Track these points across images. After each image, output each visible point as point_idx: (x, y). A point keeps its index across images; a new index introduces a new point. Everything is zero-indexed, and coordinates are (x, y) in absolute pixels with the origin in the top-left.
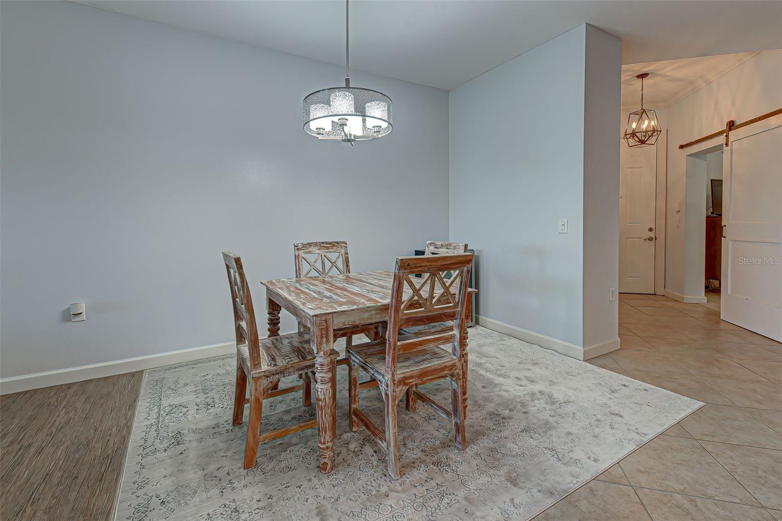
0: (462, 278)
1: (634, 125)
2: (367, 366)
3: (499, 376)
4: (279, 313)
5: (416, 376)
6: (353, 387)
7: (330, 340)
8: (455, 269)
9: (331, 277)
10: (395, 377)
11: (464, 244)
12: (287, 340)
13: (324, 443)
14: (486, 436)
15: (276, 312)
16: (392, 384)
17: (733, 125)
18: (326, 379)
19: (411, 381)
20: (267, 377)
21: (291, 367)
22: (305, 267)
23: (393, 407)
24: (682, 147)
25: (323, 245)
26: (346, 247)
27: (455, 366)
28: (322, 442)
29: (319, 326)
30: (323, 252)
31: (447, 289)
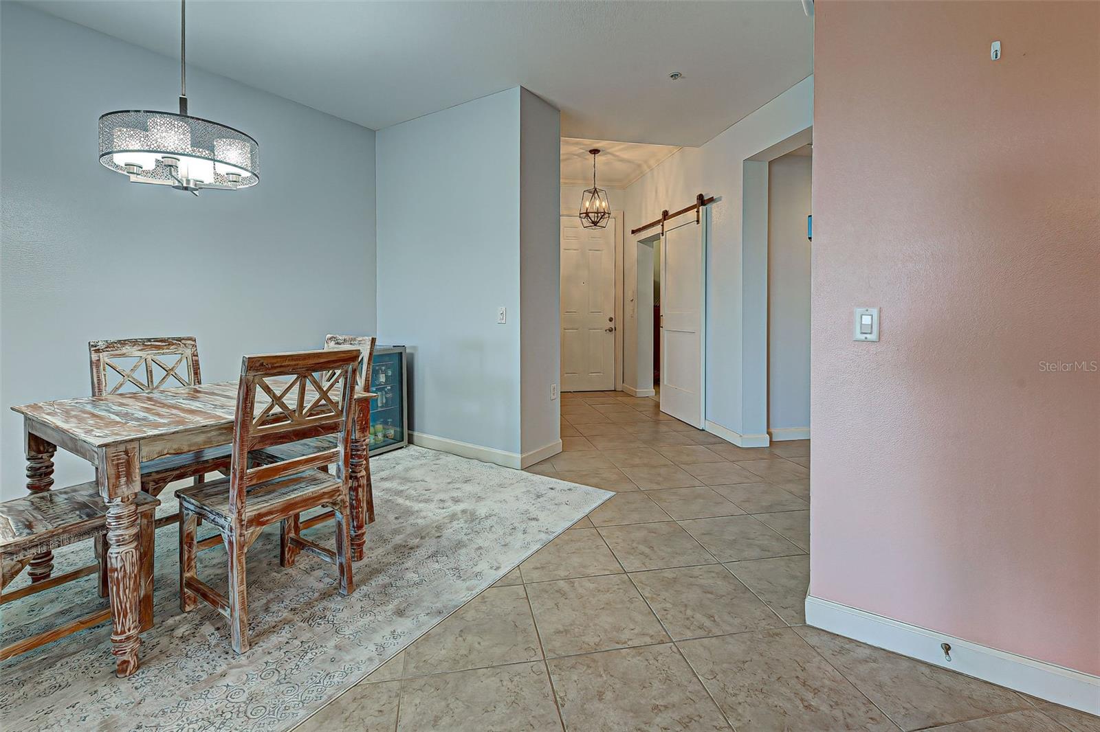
0: (346, 379)
1: (587, 204)
2: (205, 509)
3: (420, 502)
4: (52, 456)
5: (277, 511)
6: (186, 547)
7: (134, 479)
8: (338, 368)
9: (162, 392)
10: (243, 515)
11: (371, 338)
12: (65, 496)
13: (123, 632)
14: (383, 573)
15: (45, 456)
16: (238, 526)
17: (667, 215)
18: (127, 537)
19: (269, 518)
20: (11, 554)
21: (64, 532)
22: (111, 380)
23: (238, 556)
24: (633, 232)
25: (149, 343)
26: (194, 346)
27: (339, 491)
28: (119, 631)
29: (113, 461)
30: (149, 354)
31: (324, 395)
